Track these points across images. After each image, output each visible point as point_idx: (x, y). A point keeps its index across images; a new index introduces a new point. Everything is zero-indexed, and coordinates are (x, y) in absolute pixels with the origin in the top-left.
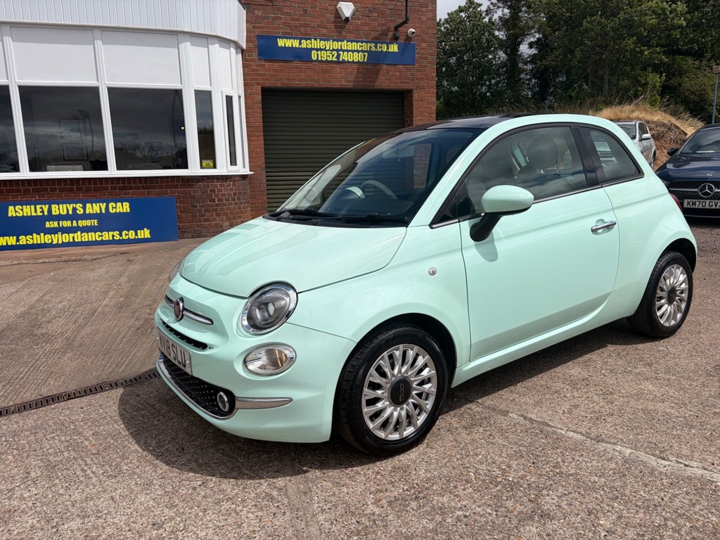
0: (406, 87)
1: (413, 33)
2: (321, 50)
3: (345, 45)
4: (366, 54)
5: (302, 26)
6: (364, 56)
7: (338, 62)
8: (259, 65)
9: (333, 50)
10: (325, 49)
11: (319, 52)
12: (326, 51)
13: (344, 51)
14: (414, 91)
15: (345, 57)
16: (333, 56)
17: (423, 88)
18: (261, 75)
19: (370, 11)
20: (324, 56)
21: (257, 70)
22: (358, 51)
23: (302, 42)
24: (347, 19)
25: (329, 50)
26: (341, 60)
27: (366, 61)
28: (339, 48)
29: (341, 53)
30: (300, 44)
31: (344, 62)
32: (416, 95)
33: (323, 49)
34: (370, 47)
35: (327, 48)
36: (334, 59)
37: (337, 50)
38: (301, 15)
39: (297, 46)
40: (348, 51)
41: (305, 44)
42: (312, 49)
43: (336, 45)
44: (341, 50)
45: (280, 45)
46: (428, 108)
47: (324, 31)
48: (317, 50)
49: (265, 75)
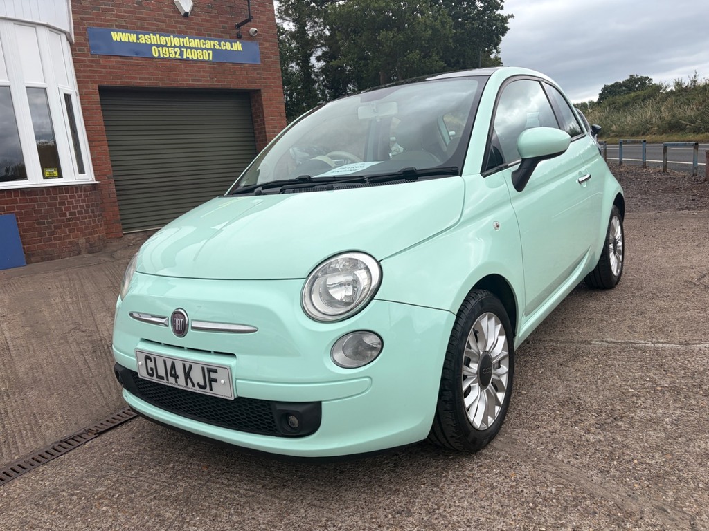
0: (253, 86)
1: (256, 32)
2: (162, 46)
3: (187, 41)
4: (211, 52)
5: (137, 18)
6: (209, 54)
7: (182, 60)
8: (92, 61)
9: (175, 47)
10: (166, 46)
11: (160, 49)
12: (168, 47)
13: (187, 48)
14: (262, 91)
15: (189, 54)
16: (176, 53)
17: (270, 87)
18: (96, 72)
19: (209, 7)
20: (166, 53)
21: (91, 66)
22: (202, 49)
23: (140, 36)
24: (186, 14)
25: (171, 47)
26: (185, 57)
27: (211, 59)
28: (182, 45)
29: (184, 50)
30: (138, 39)
31: (188, 60)
32: (265, 95)
33: (165, 46)
34: (214, 45)
35: (169, 45)
36: (177, 56)
37: (180, 47)
38: (135, 8)
39: (135, 41)
40: (191, 48)
41: (143, 39)
42: (152, 45)
43: (178, 41)
44: (184, 47)
45: (114, 39)
46: (277, 107)
47: (163, 26)
48: (158, 46)
49: (101, 72)
